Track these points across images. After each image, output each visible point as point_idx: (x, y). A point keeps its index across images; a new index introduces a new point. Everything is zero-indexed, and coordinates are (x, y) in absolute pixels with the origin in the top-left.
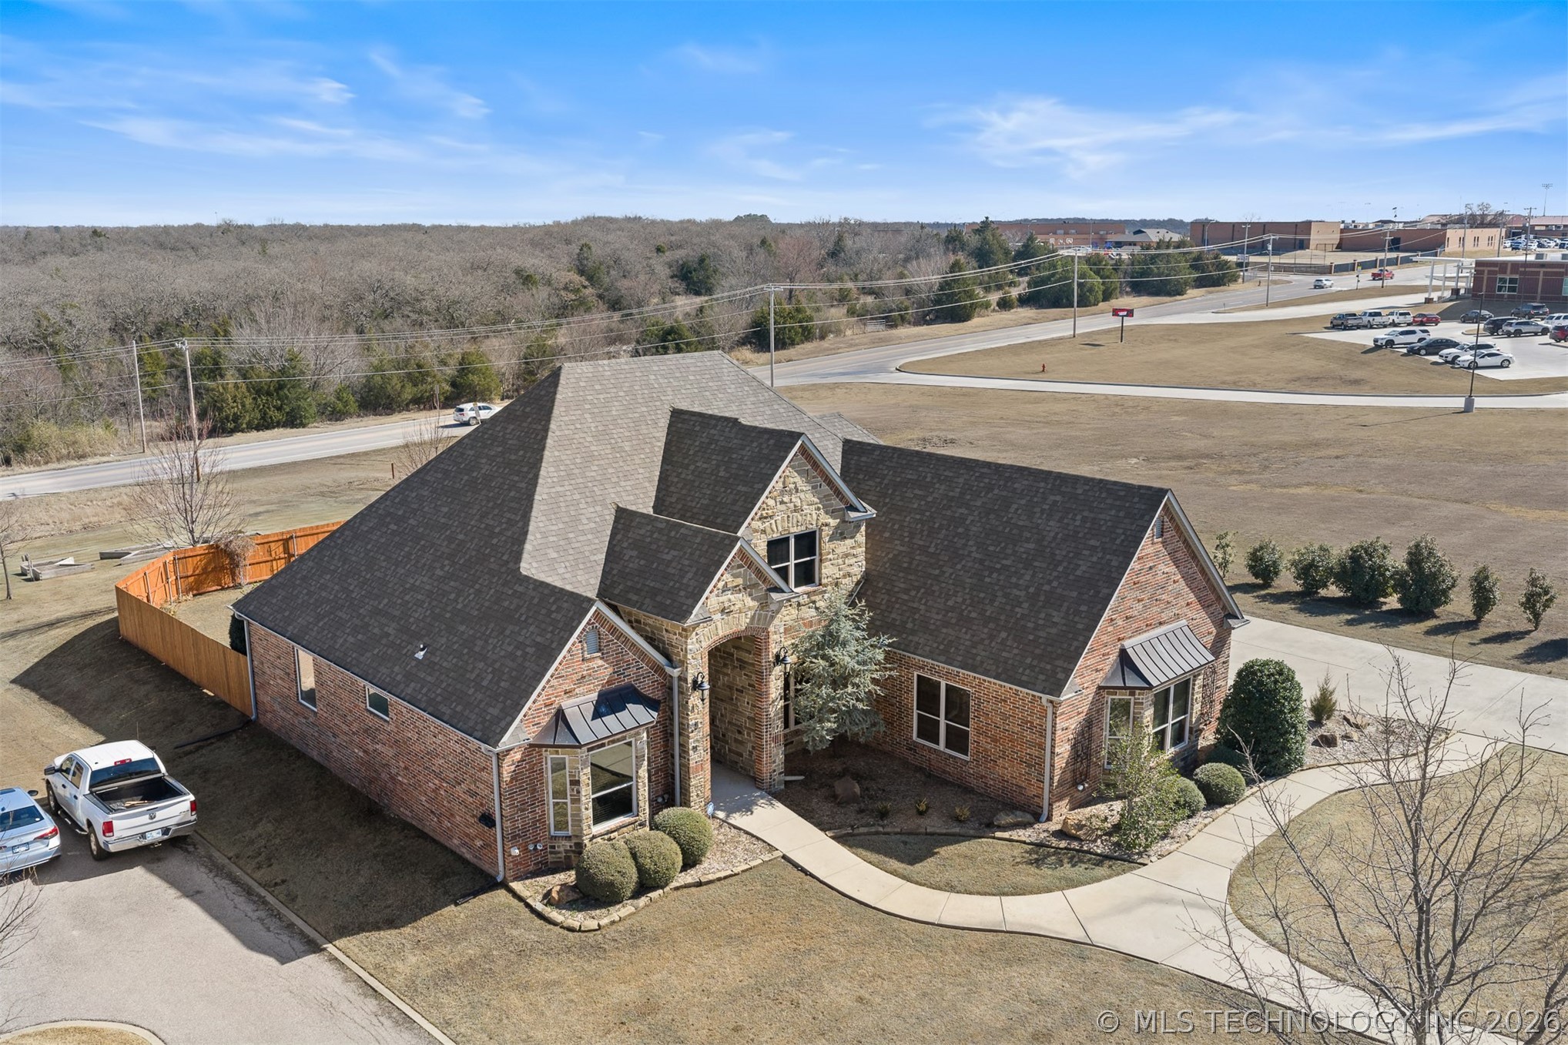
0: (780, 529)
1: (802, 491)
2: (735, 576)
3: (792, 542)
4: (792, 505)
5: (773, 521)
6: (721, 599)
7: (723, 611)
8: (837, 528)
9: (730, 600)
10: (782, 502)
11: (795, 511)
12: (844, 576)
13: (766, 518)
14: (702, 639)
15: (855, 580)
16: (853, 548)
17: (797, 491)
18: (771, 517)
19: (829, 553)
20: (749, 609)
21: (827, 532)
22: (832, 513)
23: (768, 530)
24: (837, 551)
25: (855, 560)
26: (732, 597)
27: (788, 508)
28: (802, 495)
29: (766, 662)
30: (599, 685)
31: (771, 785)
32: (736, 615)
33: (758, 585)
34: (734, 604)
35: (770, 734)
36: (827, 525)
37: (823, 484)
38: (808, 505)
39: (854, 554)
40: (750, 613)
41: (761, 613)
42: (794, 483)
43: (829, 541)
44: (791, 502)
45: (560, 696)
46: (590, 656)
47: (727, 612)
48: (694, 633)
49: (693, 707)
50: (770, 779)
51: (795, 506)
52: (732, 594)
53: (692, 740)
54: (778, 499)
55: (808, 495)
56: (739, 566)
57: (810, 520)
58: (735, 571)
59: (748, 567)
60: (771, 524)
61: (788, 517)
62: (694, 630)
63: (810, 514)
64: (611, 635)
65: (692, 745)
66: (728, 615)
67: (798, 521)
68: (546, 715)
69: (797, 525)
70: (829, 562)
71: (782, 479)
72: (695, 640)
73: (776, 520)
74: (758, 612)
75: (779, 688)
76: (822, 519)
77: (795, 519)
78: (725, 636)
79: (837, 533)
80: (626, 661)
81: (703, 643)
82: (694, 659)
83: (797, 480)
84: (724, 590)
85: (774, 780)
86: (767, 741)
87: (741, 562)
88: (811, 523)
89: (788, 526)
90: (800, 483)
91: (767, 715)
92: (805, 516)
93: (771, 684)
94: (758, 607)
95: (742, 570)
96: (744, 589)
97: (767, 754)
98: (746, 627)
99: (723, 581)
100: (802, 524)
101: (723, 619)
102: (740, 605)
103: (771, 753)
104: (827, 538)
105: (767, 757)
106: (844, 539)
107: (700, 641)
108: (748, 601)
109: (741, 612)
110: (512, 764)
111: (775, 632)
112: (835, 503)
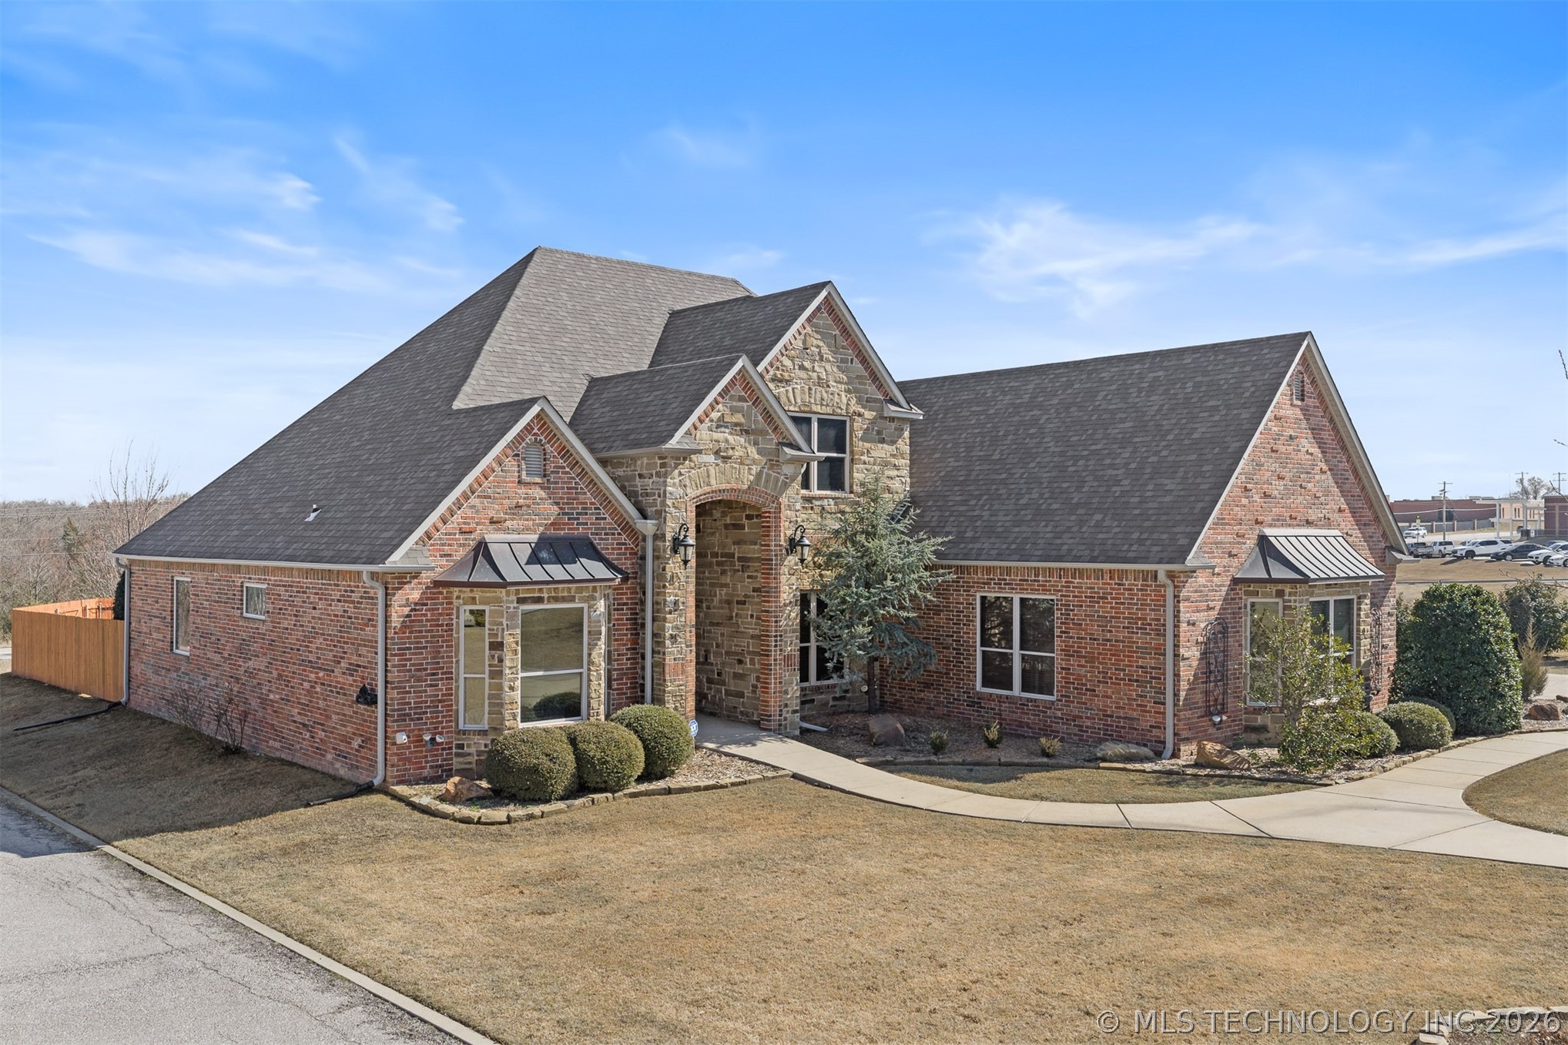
0: (799, 401)
1: (828, 361)
2: (734, 410)
3: (815, 426)
4: (815, 375)
5: (790, 389)
6: (716, 436)
7: (717, 453)
8: (873, 422)
9: (727, 441)
10: (802, 367)
11: (819, 384)
12: (883, 490)
13: (781, 381)
14: (687, 483)
15: (896, 497)
16: (893, 456)
17: (821, 359)
18: (787, 382)
19: (862, 454)
20: (754, 462)
21: (859, 427)
22: (867, 403)
23: (783, 398)
24: (873, 453)
25: (897, 473)
26: (730, 438)
27: (810, 379)
28: (828, 367)
29: (776, 545)
30: (540, 525)
31: (780, 725)
32: (735, 465)
33: (767, 433)
34: (733, 449)
35: (781, 650)
36: (860, 415)
37: (855, 359)
38: (836, 382)
39: (895, 465)
40: (755, 469)
41: (770, 472)
42: (818, 347)
43: (863, 439)
44: (814, 371)
45: (483, 524)
46: (529, 479)
47: (723, 457)
48: (677, 471)
49: (672, 577)
50: (780, 715)
51: (819, 378)
52: (731, 433)
53: (670, 625)
54: (797, 362)
55: (835, 369)
56: (742, 399)
57: (837, 403)
58: (735, 404)
59: (753, 404)
60: (787, 391)
61: (810, 389)
62: (676, 466)
63: (838, 394)
64: (562, 458)
65: (670, 632)
66: (724, 462)
67: (822, 399)
68: (460, 545)
69: (822, 405)
70: (862, 466)
71: (802, 337)
72: (677, 481)
73: (793, 389)
74: (765, 470)
75: (794, 587)
76: (855, 407)
77: (818, 395)
78: (720, 491)
79: (873, 429)
80: (582, 503)
81: (689, 491)
82: (676, 508)
83: (821, 344)
84: (721, 424)
85: (785, 719)
86: (775, 660)
87: (743, 394)
88: (840, 408)
89: (809, 402)
90: (825, 350)
91: (776, 622)
92: (832, 394)
93: (783, 579)
94: (766, 464)
95: (745, 404)
96: (747, 432)
97: (775, 679)
98: (749, 487)
99: (718, 411)
100: (827, 405)
101: (717, 465)
102: (741, 454)
103: (781, 678)
104: (860, 434)
105: (775, 683)
106: (883, 441)
107: (685, 486)
108: (752, 451)
109: (741, 463)
110: (407, 605)
111: (789, 506)
112: (871, 389)
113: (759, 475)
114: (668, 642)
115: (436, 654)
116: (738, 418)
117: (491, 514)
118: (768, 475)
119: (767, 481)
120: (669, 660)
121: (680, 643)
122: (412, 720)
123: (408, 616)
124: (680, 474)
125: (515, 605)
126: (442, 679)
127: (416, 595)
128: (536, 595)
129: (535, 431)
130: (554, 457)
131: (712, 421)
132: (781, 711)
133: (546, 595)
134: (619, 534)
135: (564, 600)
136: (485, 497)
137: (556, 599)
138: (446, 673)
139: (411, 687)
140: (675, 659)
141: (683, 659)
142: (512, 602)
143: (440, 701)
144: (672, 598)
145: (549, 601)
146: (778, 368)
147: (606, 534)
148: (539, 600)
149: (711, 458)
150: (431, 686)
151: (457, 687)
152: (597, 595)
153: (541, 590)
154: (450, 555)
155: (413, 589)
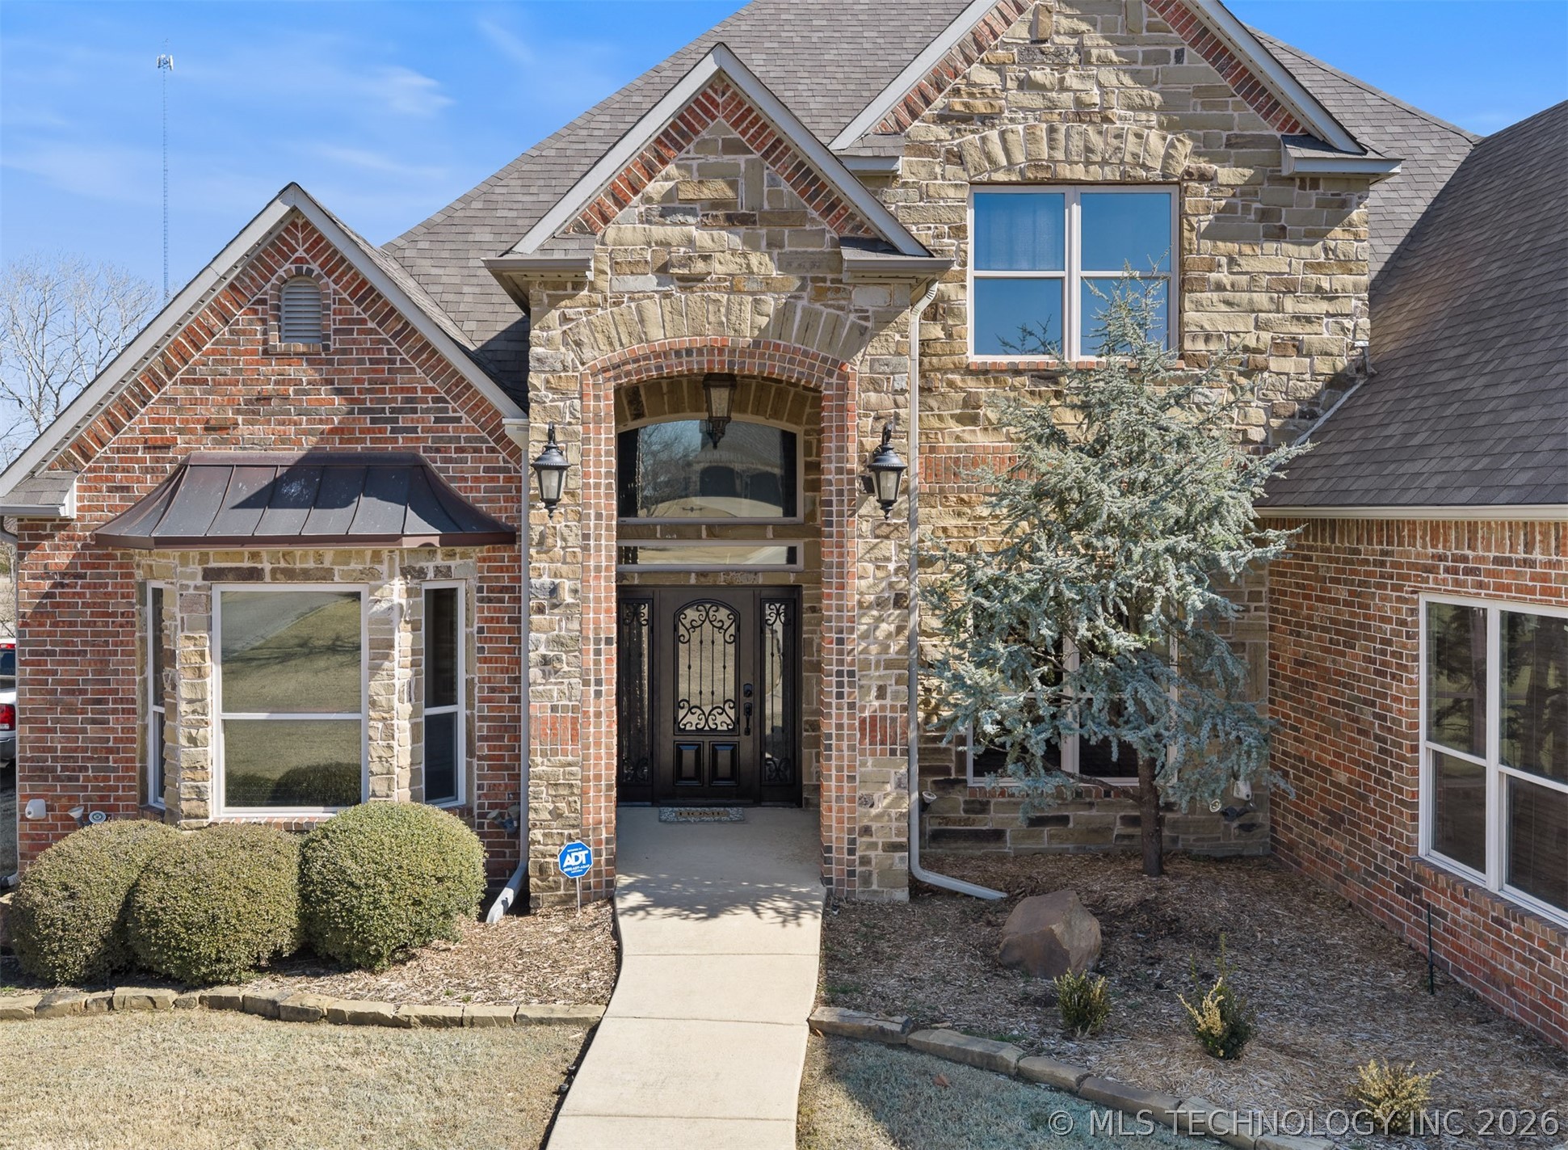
0: (1020, 158)
1: (1105, 62)
2: (706, 174)
4: (1067, 98)
5: (993, 135)
6: (658, 232)
7: (663, 270)
8: (1246, 191)
9: (690, 242)
10: (1026, 84)
11: (1079, 117)
12: (1280, 348)
13: (966, 119)
14: (585, 334)
15: (1324, 366)
16: (1316, 267)
17: (1085, 59)
18: (987, 119)
19: (1214, 266)
20: (768, 284)
22: (1235, 147)
23: (973, 156)
24: (1246, 264)
25: (1323, 307)
26: (702, 237)
27: (1052, 107)
28: (1108, 76)
29: (840, 471)
30: (307, 433)
31: (852, 873)
32: (714, 295)
33: (804, 217)
34: (706, 258)
35: (851, 706)
36: (1203, 177)
37: (1190, 51)
38: (1130, 108)
39: (1319, 289)
40: (770, 304)
41: (818, 306)
42: (1074, 33)
43: (1210, 234)
44: (1063, 89)
45: (192, 431)
46: (281, 346)
47: (682, 278)
48: (555, 314)
49: (542, 536)
50: (851, 852)
51: (1078, 102)
52: (703, 226)
53: (543, 637)
54: (1013, 72)
55: (1127, 80)
56: (732, 147)
57: (1135, 156)
58: (712, 159)
59: (766, 156)
60: (984, 140)
61: (1052, 130)
62: (554, 303)
63: (1139, 136)
64: (359, 303)
65: (542, 650)
66: (683, 289)
67: (1089, 150)
68: (146, 470)
69: (1088, 163)
70: (1215, 296)
71: (1028, 16)
72: (556, 333)
73: (1002, 134)
74: (803, 303)
75: (892, 566)
76: (1185, 159)
77: (1077, 143)
78: (678, 353)
79: (1246, 209)
80: (402, 390)
81: (588, 354)
82: (555, 390)
83: (1084, 27)
84: (670, 208)
85: (865, 861)
86: (840, 727)
87: (736, 134)
88: (1144, 166)
89: (1051, 159)
90: (1094, 40)
91: (840, 641)
92: (1118, 136)
93: (858, 547)
94: (802, 288)
95: (741, 159)
96: (745, 220)
97: (840, 769)
98: (756, 343)
99: (667, 178)
100: (1104, 163)
101: (667, 295)
102: (733, 268)
103: (851, 767)
104: (1204, 222)
105: (839, 779)
106: (1279, 234)
107: (578, 344)
108: (763, 264)
109: (732, 290)
110: (47, 576)
111: (873, 381)
112: (1244, 117)
113: (784, 315)
114: (535, 673)
115: (102, 666)
116: (717, 189)
117: (210, 413)
118: (809, 315)
119: (806, 327)
120: (537, 708)
121: (567, 675)
122: (57, 779)
123: (47, 595)
124: (565, 319)
125: (199, 582)
126: (114, 711)
127: (62, 559)
128: (246, 564)
129: (300, 253)
130: (342, 301)
131: (648, 200)
132: (852, 842)
133: (267, 567)
134: (492, 450)
135: (306, 575)
136: (195, 382)
137: (290, 575)
138: (122, 701)
139: (56, 721)
140: (554, 709)
141: (575, 709)
142: (193, 576)
143: (110, 751)
144: (546, 580)
145: (274, 578)
146: (956, 92)
147: (459, 450)
148: (254, 575)
149: (650, 282)
150: (94, 721)
151: (145, 728)
152: (384, 568)
153: (254, 556)
154: (127, 489)
155: (57, 548)
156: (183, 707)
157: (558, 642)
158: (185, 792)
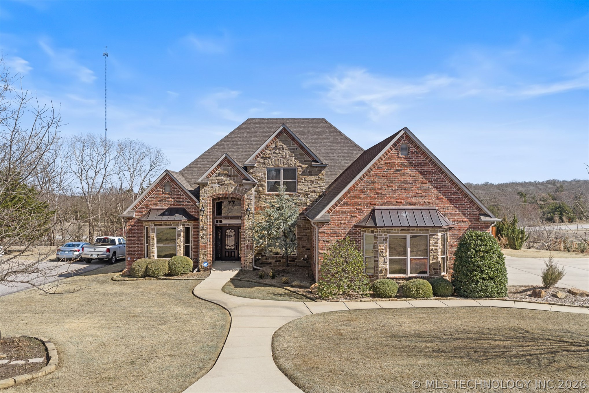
0: (274, 164)
1: (286, 149)
2: (224, 170)
3: (282, 171)
4: (280, 155)
5: (270, 160)
6: (218, 178)
7: (218, 183)
8: (307, 168)
9: (222, 179)
10: (274, 153)
11: (282, 157)
12: (312, 192)
13: (266, 158)
14: (207, 192)
15: (318, 194)
16: (317, 180)
17: (283, 149)
18: (269, 158)
19: (302, 179)
20: (233, 185)
21: (299, 171)
22: (304, 162)
23: (266, 163)
24: (307, 179)
25: (318, 185)
27: (278, 156)
28: (287, 152)
29: (243, 211)
30: (168, 205)
31: (244, 266)
32: (225, 186)
33: (238, 176)
34: (224, 181)
35: (245, 243)
36: (300, 166)
37: (298, 148)
38: (290, 156)
39: (317, 183)
40: (233, 188)
41: (240, 188)
42: (281, 145)
43: (301, 175)
44: (280, 153)
45: (152, 204)
46: (165, 192)
47: (221, 184)
48: (203, 189)
49: (201, 220)
50: (244, 263)
51: (282, 155)
52: (224, 177)
53: (201, 234)
54: (273, 151)
55: (289, 152)
56: (228, 166)
57: (291, 163)
58: (225, 168)
59: (233, 167)
60: (268, 161)
61: (278, 159)
62: (203, 188)
63: (291, 160)
64: (176, 186)
65: (201, 236)
66: (221, 186)
67: (284, 162)
68: (145, 210)
69: (284, 164)
70: (302, 184)
71: (275, 143)
72: (204, 192)
73: (271, 160)
74: (238, 187)
75: (250, 224)
76: (298, 164)
77: (282, 161)
78: (220, 194)
79: (307, 171)
80: (182, 199)
81: (208, 194)
82: (203, 200)
83: (283, 144)
84: (219, 174)
85: (246, 265)
86: (243, 246)
87: (228, 164)
88: (292, 165)
89: (278, 164)
90: (285, 147)
91: (243, 234)
92: (288, 160)
93: (245, 221)
94: (238, 185)
95: (229, 168)
96: (230, 176)
97: (243, 252)
98: (231, 193)
99: (219, 170)
100: (286, 164)
101: (219, 186)
102: (228, 183)
103: (245, 252)
104: (300, 173)
106: (312, 175)
107: (207, 193)
108: (232, 182)
109: (228, 186)
110: (131, 225)
111: (247, 198)
112: (306, 157)
113: (235, 189)
114: (200, 239)
115: (138, 238)
116: (226, 172)
117: (154, 202)
118: (239, 189)
119: (238, 191)
120: (201, 244)
121: (205, 239)
122: (132, 255)
123: (131, 228)
124: (205, 190)
125: (153, 226)
126: (140, 245)
127: (133, 223)
128: (160, 224)
129: (167, 179)
130: (174, 186)
131: (216, 173)
133: (163, 224)
134: (195, 207)
135: (168, 225)
136: (152, 197)
137: (166, 225)
138: (141, 243)
139: (132, 246)
140: (203, 244)
141: (206, 244)
142: (153, 225)
143: (140, 250)
144: (202, 226)
145: (164, 226)
146: (264, 154)
147: (190, 207)
148: (161, 225)
149: (217, 185)
150: (137, 246)
151: (145, 247)
152: (179, 224)
153: (161, 223)
154: (142, 213)
155: (132, 221)
156: (151, 244)
157: (204, 234)
158: (151, 256)
